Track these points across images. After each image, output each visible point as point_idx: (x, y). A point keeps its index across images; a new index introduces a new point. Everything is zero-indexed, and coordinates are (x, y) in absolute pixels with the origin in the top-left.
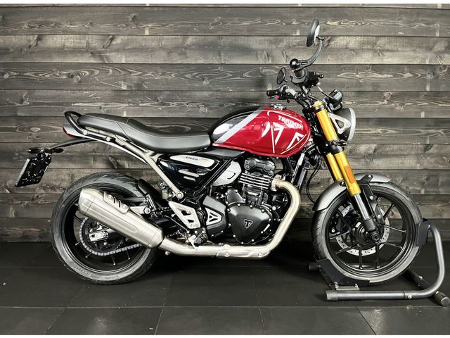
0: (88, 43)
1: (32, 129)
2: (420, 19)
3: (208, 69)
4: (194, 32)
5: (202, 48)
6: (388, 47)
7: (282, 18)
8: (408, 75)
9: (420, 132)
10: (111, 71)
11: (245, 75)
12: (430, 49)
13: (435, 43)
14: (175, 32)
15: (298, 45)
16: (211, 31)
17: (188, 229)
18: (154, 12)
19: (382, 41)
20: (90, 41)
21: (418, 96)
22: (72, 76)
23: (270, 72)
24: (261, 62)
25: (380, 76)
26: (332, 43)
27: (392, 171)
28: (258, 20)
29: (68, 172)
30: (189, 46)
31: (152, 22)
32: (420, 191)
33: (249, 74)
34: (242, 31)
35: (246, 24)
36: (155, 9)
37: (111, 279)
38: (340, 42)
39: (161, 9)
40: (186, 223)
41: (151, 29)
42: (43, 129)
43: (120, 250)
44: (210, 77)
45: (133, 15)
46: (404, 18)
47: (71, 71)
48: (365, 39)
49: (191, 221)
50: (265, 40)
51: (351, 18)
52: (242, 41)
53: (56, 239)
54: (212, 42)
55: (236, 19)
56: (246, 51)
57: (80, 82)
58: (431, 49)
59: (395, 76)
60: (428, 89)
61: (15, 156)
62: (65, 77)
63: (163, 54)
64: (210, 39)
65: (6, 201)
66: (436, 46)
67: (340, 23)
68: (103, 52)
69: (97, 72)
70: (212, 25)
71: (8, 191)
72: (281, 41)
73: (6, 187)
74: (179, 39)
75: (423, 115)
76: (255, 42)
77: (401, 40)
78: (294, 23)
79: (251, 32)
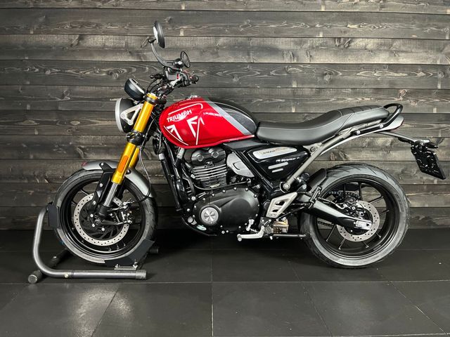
0: (127, 43)
1: (72, 122)
2: (431, 24)
3: (238, 68)
4: (226, 34)
5: (232, 48)
6: (403, 48)
7: (306, 21)
8: (421, 74)
9: (432, 126)
10: (147, 68)
11: (272, 73)
12: (440, 50)
13: (445, 45)
14: (208, 34)
15: (321, 46)
16: (241, 33)
18: (188, 15)
19: (397, 44)
20: (129, 42)
21: (430, 94)
22: (111, 74)
23: (295, 71)
24: (287, 61)
25: (396, 75)
26: (352, 44)
27: (407, 163)
28: (285, 23)
30: (221, 46)
31: (186, 24)
32: (433, 181)
33: (276, 72)
34: (270, 33)
35: (273, 26)
36: (190, 12)
38: (359, 43)
39: (195, 12)
41: (185, 31)
42: (82, 123)
44: (239, 75)
45: (170, 18)
46: (417, 23)
47: (110, 69)
48: (382, 41)
50: (291, 41)
51: (369, 21)
52: (269, 42)
54: (242, 42)
55: (264, 22)
56: (273, 51)
57: (118, 79)
58: (442, 51)
59: (409, 74)
60: (439, 87)
61: (55, 148)
62: (104, 74)
63: (197, 53)
64: (240, 40)
65: (44, 190)
66: (446, 48)
67: (359, 27)
68: (141, 51)
69: (134, 70)
70: (243, 27)
71: (46, 181)
72: (305, 42)
74: (211, 41)
75: (435, 111)
76: (281, 43)
77: (414, 42)
78: (318, 26)
79: (278, 34)
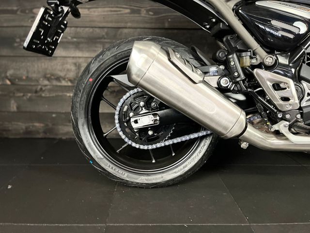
17: (280, 111)
29: (74, 61)
37: (154, 181)
40: (279, 102)
43: (170, 142)
49: (286, 99)
53: (80, 127)
73: (7, 77)
